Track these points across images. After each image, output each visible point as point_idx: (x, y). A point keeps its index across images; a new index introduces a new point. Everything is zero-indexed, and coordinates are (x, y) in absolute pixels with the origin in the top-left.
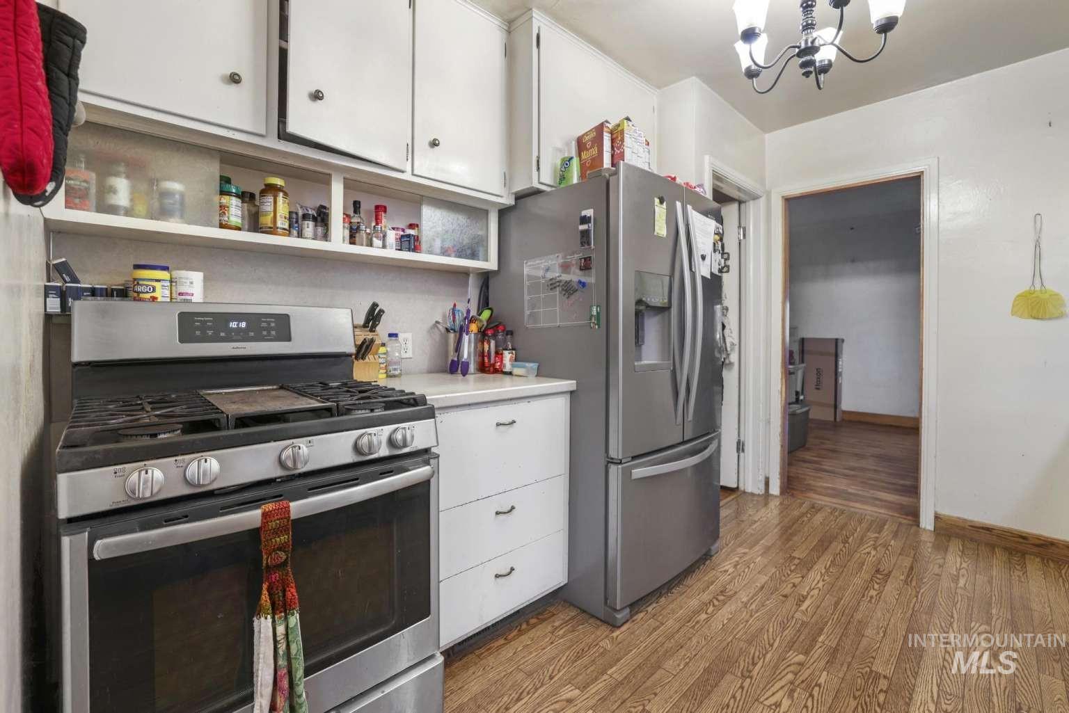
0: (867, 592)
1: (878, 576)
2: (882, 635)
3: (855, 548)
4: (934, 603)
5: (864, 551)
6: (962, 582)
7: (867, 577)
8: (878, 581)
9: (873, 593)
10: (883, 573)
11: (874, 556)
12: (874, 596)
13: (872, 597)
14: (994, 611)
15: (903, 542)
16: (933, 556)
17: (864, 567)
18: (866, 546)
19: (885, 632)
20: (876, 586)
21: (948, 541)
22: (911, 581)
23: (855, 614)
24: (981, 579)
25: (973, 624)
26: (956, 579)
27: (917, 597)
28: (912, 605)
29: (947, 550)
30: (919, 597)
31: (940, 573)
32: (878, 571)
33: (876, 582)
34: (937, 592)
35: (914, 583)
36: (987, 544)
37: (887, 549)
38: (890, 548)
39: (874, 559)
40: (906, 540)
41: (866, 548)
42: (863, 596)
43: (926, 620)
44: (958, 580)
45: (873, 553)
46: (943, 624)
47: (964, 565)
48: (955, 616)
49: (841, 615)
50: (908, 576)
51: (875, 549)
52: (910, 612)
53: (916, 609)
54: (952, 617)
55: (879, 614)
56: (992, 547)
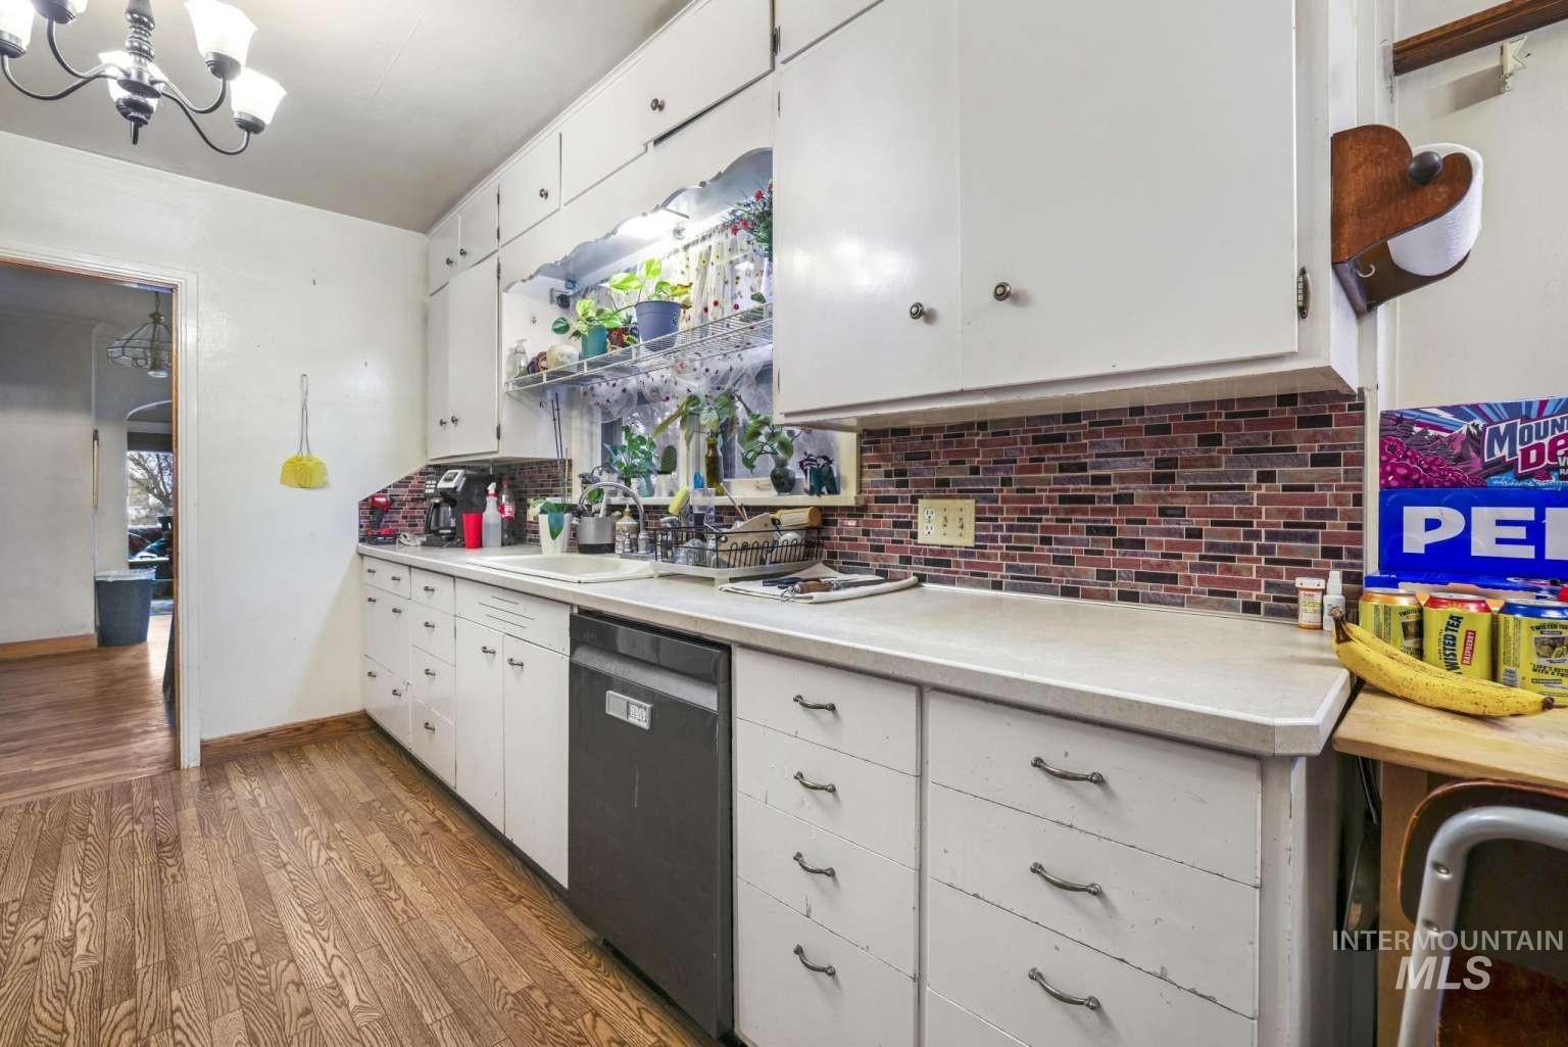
0: (163, 874)
1: (166, 849)
2: (215, 904)
3: (107, 837)
4: (249, 838)
5: (123, 834)
6: (262, 802)
7: (151, 858)
8: (169, 854)
9: (170, 871)
10: (169, 842)
11: (142, 831)
12: (176, 872)
13: (174, 876)
14: (305, 811)
15: (170, 795)
16: (217, 793)
17: (139, 850)
18: (123, 824)
19: (217, 900)
20: (171, 861)
21: (223, 769)
22: (209, 831)
23: (165, 907)
24: (278, 789)
25: (296, 834)
26: (255, 802)
27: (227, 842)
28: (227, 855)
29: (228, 780)
30: (229, 841)
31: (235, 806)
32: (160, 844)
33: (168, 857)
34: (244, 824)
35: (214, 832)
36: (263, 754)
37: (155, 814)
38: (157, 811)
39: (145, 834)
40: (173, 793)
41: (123, 828)
42: (162, 882)
43: (251, 858)
44: (257, 802)
45: (138, 828)
46: (271, 851)
47: (254, 785)
48: (277, 837)
49: (146, 920)
50: (202, 828)
51: (138, 821)
52: (230, 861)
53: (234, 855)
54: (274, 839)
55: (196, 886)
56: (269, 754)
